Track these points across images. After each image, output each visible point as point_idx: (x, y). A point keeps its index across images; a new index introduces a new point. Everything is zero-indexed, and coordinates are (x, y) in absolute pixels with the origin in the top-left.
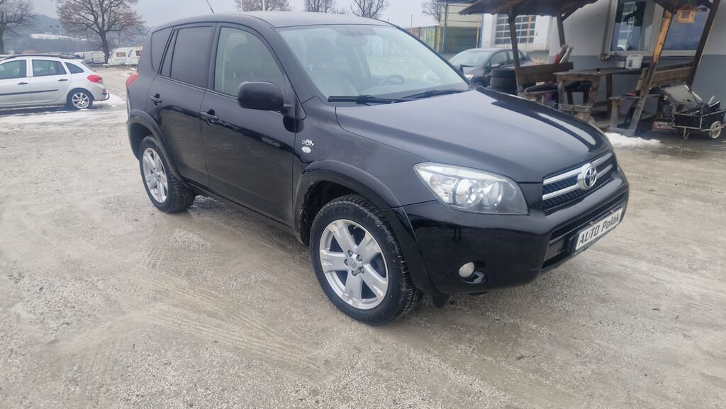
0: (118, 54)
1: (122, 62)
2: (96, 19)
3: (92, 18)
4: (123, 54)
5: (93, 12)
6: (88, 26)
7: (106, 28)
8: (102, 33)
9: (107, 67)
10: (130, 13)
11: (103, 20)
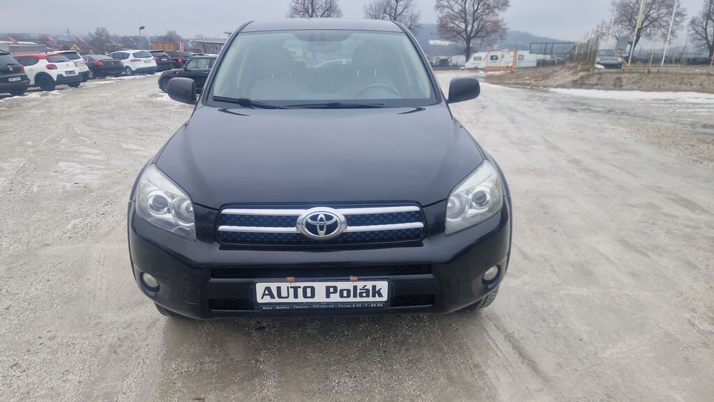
0: (475, 59)
1: (475, 65)
2: (466, 27)
3: (463, 26)
4: (480, 59)
5: (466, 21)
6: (459, 33)
7: (472, 35)
8: (468, 39)
9: (463, 70)
10: (498, 21)
11: (472, 28)
